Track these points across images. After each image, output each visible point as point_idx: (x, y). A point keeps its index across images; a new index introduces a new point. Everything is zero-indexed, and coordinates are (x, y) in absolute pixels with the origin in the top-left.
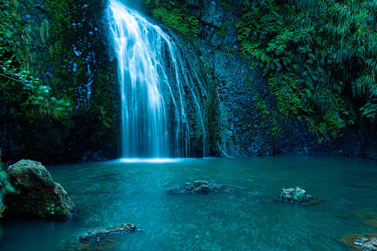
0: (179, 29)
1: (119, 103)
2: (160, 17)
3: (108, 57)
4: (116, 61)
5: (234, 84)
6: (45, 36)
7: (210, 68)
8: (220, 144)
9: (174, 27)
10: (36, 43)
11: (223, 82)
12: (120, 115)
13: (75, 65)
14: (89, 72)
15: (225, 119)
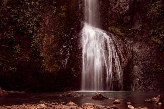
0: (120, 34)
1: (81, 67)
2: (112, 30)
3: (78, 48)
4: (82, 49)
5: (142, 56)
6: (52, 41)
7: (131, 49)
8: (132, 85)
9: (118, 33)
10: (47, 44)
11: (137, 55)
12: (82, 71)
13: (62, 51)
14: (68, 54)
15: (136, 73)
